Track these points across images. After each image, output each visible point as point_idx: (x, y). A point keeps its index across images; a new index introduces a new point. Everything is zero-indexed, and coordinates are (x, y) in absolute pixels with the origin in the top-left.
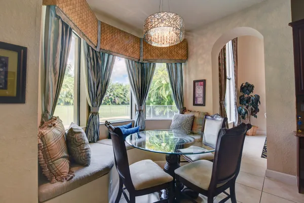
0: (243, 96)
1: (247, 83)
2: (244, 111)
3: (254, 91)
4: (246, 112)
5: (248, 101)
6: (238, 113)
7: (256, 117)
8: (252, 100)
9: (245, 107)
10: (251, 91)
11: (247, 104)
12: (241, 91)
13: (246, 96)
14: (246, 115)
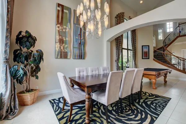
0: (21, 49)
1: (27, 32)
2: (21, 72)
3: (35, 45)
4: (25, 74)
5: (27, 58)
6: (11, 75)
7: (37, 78)
8: (33, 57)
9: (22, 66)
10: (33, 45)
11: (26, 62)
12: (17, 43)
13: (25, 50)
14: (25, 78)
